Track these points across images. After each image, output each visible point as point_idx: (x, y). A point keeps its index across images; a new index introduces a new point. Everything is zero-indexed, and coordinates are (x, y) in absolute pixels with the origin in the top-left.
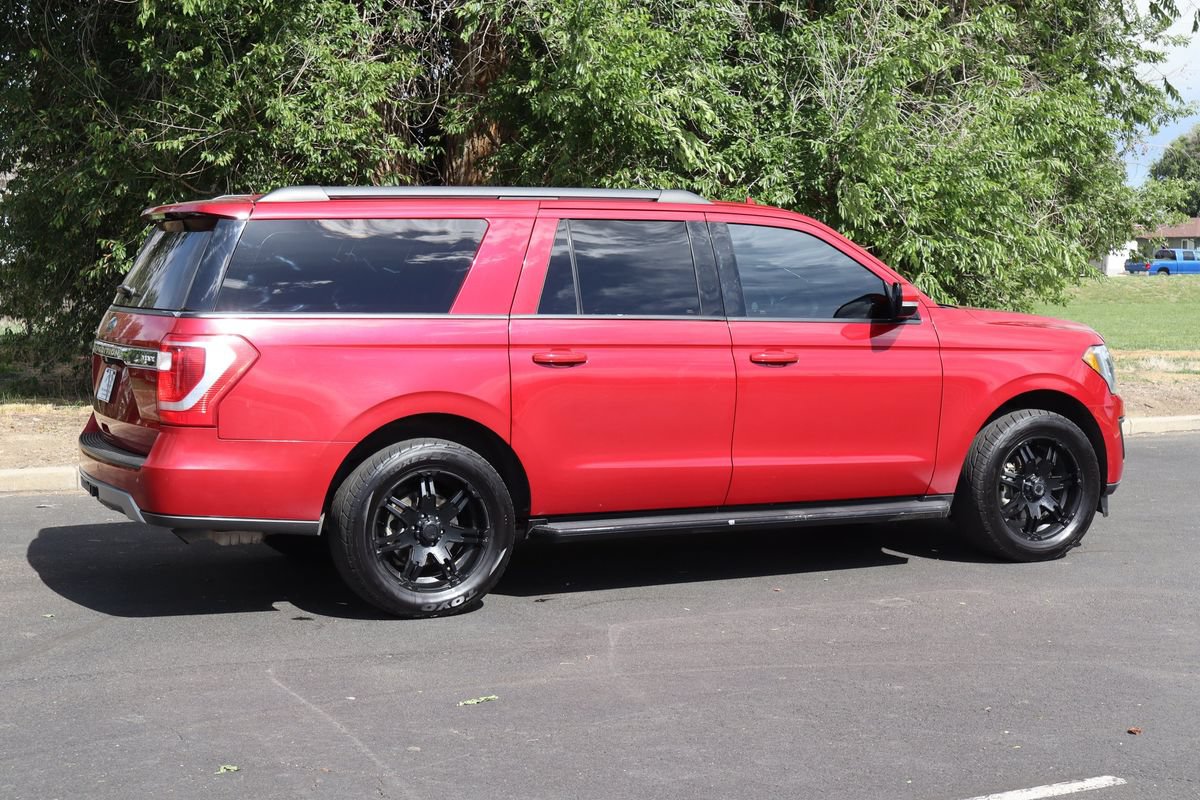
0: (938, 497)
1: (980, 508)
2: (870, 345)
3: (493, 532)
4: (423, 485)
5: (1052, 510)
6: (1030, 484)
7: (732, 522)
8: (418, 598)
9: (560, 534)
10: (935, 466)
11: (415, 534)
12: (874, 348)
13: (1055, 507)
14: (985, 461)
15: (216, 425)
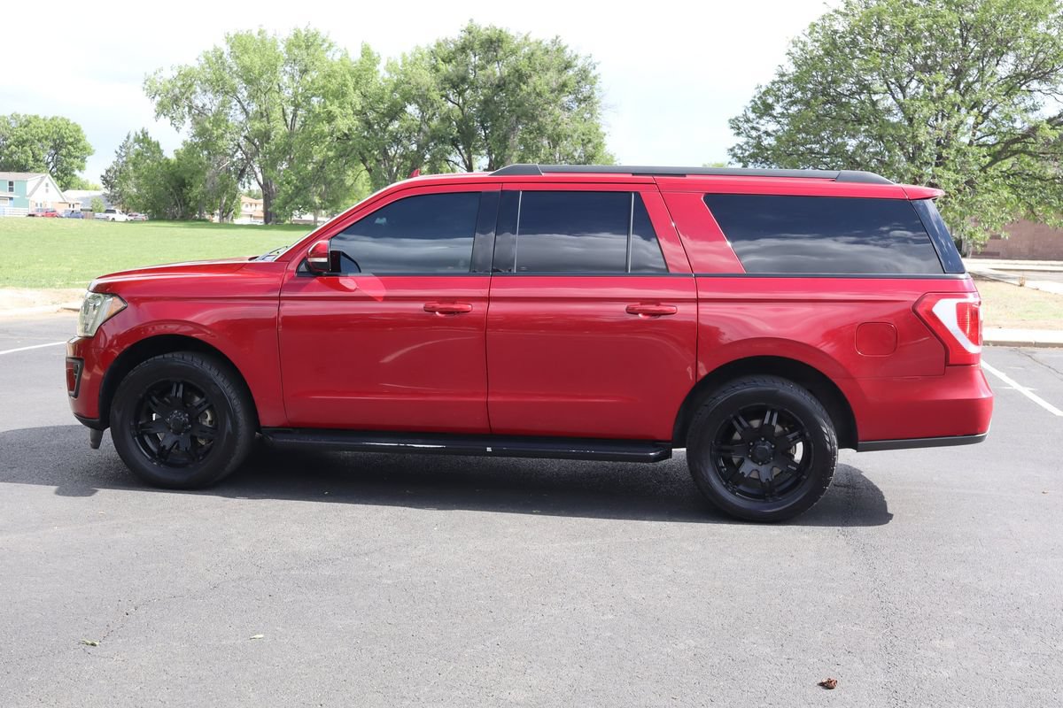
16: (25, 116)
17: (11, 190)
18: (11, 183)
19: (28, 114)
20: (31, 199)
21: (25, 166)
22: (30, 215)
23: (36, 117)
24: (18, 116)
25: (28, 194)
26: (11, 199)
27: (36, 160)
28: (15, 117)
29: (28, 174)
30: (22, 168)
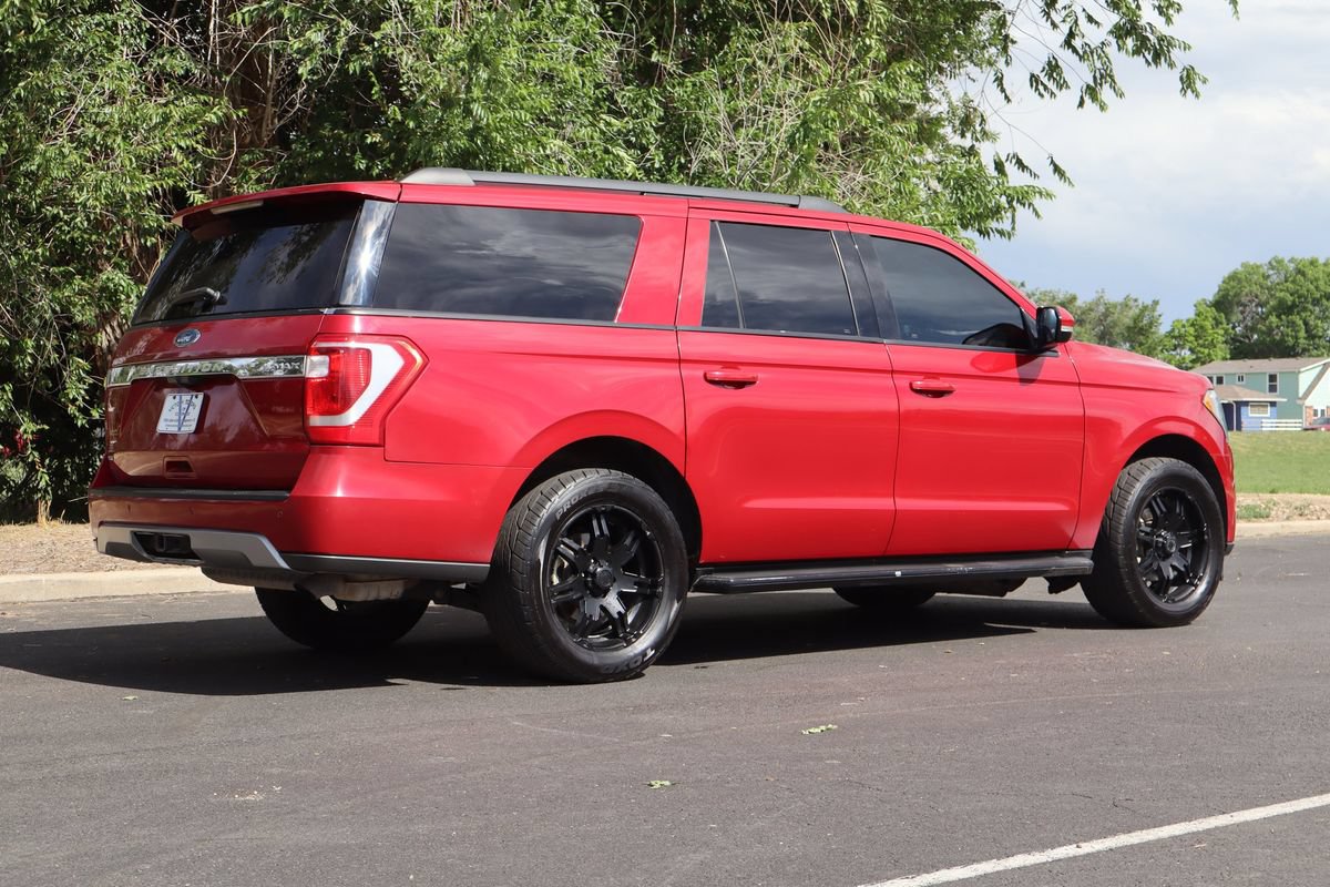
0: (1078, 552)
1: (1121, 565)
2: (1017, 376)
3: (667, 579)
4: (595, 523)
5: (1183, 569)
6: (1161, 540)
7: (898, 574)
8: (594, 658)
9: (732, 584)
10: (1079, 516)
11: (586, 583)
12: (1023, 380)
13: (1185, 566)
14: (1125, 512)
15: (381, 445)
16: (1292, 261)
17: (1273, 389)
18: (1273, 378)
19: (1299, 256)
20: (1308, 402)
21: (1293, 348)
22: (1306, 430)
23: (1313, 263)
24: (1280, 262)
25: (1300, 395)
26: (1273, 404)
27: (1311, 336)
28: (1276, 264)
29: (1300, 360)
30: (1286, 351)
